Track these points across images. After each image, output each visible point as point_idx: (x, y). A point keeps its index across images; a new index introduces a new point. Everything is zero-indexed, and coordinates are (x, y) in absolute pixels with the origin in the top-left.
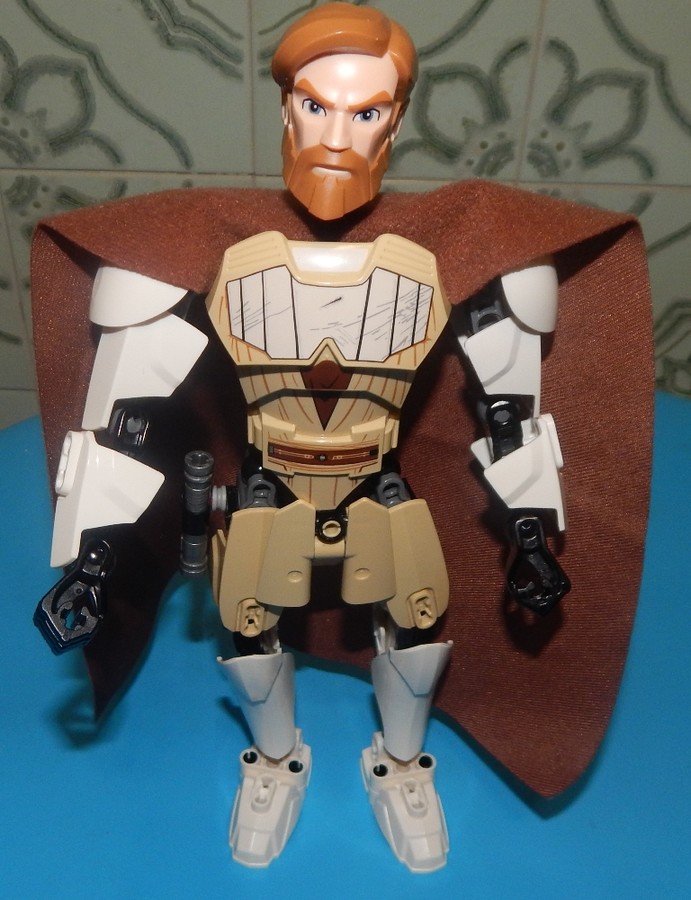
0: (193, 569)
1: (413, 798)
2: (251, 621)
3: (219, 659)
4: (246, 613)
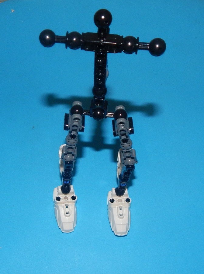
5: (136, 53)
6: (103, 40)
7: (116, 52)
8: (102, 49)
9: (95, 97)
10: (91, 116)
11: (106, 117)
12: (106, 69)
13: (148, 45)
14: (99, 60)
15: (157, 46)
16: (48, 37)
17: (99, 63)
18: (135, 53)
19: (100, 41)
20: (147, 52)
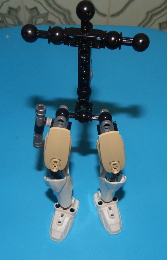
0: (37, 145)
1: (111, 212)
2: (55, 167)
3: (45, 177)
4: (53, 163)
5: (120, 49)
6: (87, 34)
7: (100, 48)
8: (86, 44)
9: (79, 98)
10: (76, 119)
11: (91, 120)
12: (89, 67)
13: (131, 40)
14: (82, 57)
15: (141, 41)
16: (30, 32)
17: (83, 59)
18: (118, 48)
19: (83, 35)
20: (131, 48)
